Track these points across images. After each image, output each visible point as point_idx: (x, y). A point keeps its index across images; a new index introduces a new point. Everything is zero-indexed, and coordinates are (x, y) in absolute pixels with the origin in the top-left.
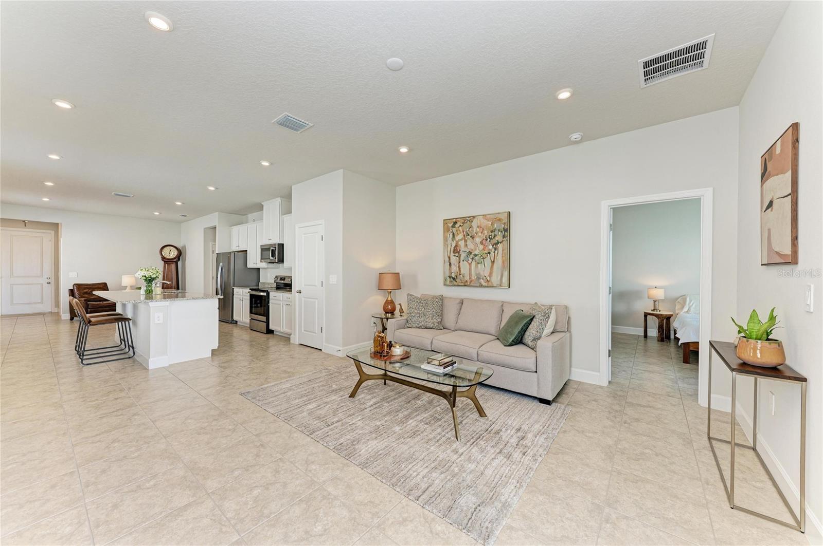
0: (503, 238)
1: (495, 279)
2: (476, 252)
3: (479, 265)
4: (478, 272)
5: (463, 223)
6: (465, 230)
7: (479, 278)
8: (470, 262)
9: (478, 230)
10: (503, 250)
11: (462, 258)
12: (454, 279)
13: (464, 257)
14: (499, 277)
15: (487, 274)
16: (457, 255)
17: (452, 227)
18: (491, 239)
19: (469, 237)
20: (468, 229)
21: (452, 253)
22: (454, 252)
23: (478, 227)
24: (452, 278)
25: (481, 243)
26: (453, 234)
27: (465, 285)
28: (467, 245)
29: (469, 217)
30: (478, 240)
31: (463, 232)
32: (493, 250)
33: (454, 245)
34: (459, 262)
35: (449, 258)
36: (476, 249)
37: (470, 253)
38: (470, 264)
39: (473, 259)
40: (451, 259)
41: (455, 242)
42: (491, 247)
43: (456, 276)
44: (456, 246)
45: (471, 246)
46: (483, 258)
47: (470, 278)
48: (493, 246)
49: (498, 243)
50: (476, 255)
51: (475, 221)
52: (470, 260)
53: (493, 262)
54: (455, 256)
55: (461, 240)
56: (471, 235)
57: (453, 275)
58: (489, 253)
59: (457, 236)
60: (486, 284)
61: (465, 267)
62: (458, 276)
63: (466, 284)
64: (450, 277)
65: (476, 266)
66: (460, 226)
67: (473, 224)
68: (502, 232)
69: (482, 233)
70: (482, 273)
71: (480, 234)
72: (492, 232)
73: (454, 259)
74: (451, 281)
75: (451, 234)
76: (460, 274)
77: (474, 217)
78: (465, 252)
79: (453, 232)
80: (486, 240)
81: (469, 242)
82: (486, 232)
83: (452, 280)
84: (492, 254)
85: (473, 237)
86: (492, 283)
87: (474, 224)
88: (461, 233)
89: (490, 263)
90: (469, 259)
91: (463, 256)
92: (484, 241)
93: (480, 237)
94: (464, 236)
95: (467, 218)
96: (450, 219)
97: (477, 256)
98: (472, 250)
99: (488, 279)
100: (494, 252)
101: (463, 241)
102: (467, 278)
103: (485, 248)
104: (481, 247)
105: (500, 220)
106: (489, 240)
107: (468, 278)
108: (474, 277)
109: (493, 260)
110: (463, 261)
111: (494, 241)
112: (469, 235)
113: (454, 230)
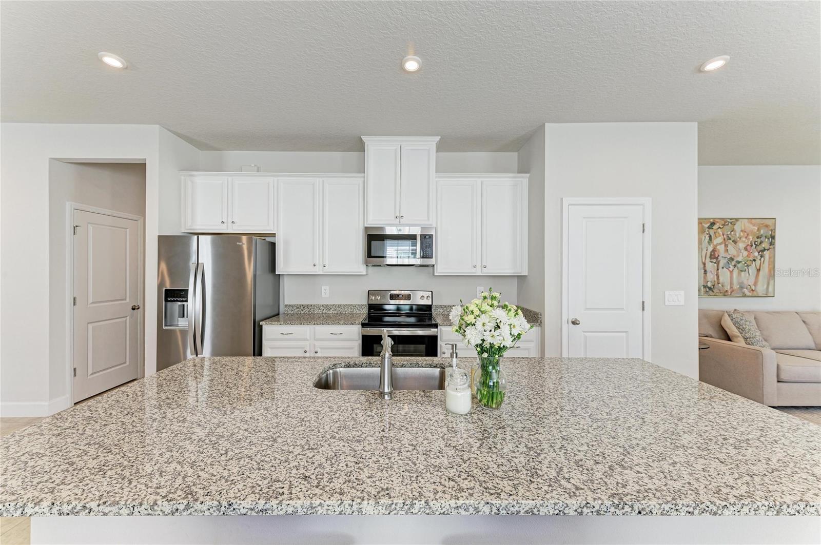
0: (770, 245)
1: (761, 289)
2: (740, 259)
3: (743, 273)
4: (740, 281)
5: (724, 225)
6: (726, 233)
7: (742, 288)
8: (731, 269)
9: (742, 234)
10: (770, 258)
11: (721, 265)
12: (710, 289)
13: (724, 264)
14: (765, 287)
15: (751, 281)
16: (714, 261)
17: (709, 228)
18: (756, 245)
19: (731, 241)
20: (729, 233)
21: (708, 259)
22: (710, 257)
23: (742, 231)
24: (708, 287)
25: (746, 249)
26: (710, 237)
27: (725, 294)
28: (727, 250)
29: (731, 219)
30: (741, 245)
31: (723, 235)
32: (759, 257)
33: (711, 248)
34: (718, 269)
35: (704, 264)
36: (739, 256)
37: (732, 259)
38: (731, 272)
39: (735, 266)
40: (706, 265)
41: (712, 246)
42: (756, 254)
43: (714, 286)
44: (714, 251)
45: (732, 251)
46: (748, 266)
47: (731, 288)
48: (759, 253)
49: (764, 250)
50: (739, 262)
51: (738, 223)
52: (732, 268)
53: (759, 270)
54: (712, 262)
55: (720, 244)
56: (733, 239)
57: (709, 285)
58: (754, 260)
59: (715, 239)
60: (750, 294)
61: (725, 276)
62: (716, 286)
63: (726, 294)
64: (705, 287)
65: (739, 274)
66: (720, 227)
67: (735, 227)
68: (769, 239)
69: (746, 237)
70: (745, 282)
71: (744, 239)
72: (758, 238)
73: (710, 266)
74: (706, 291)
75: (707, 236)
76: (719, 283)
77: (737, 220)
78: (725, 258)
79: (709, 234)
80: (752, 246)
81: (730, 247)
82: (751, 237)
83: (708, 290)
84: (758, 262)
85: (735, 242)
86: (757, 292)
87: (738, 227)
88: (720, 236)
89: (755, 271)
90: (731, 266)
91: (723, 262)
92: (749, 247)
93: (744, 242)
94: (724, 239)
95: (729, 220)
96: (706, 219)
97: (740, 264)
98: (734, 256)
99: (753, 288)
100: (760, 260)
101: (723, 245)
102: (728, 287)
103: (750, 254)
104: (746, 253)
105: (767, 226)
106: (754, 246)
107: (729, 287)
108: (736, 287)
109: (758, 268)
110: (723, 268)
111: (760, 248)
112: (730, 239)
113: (712, 232)
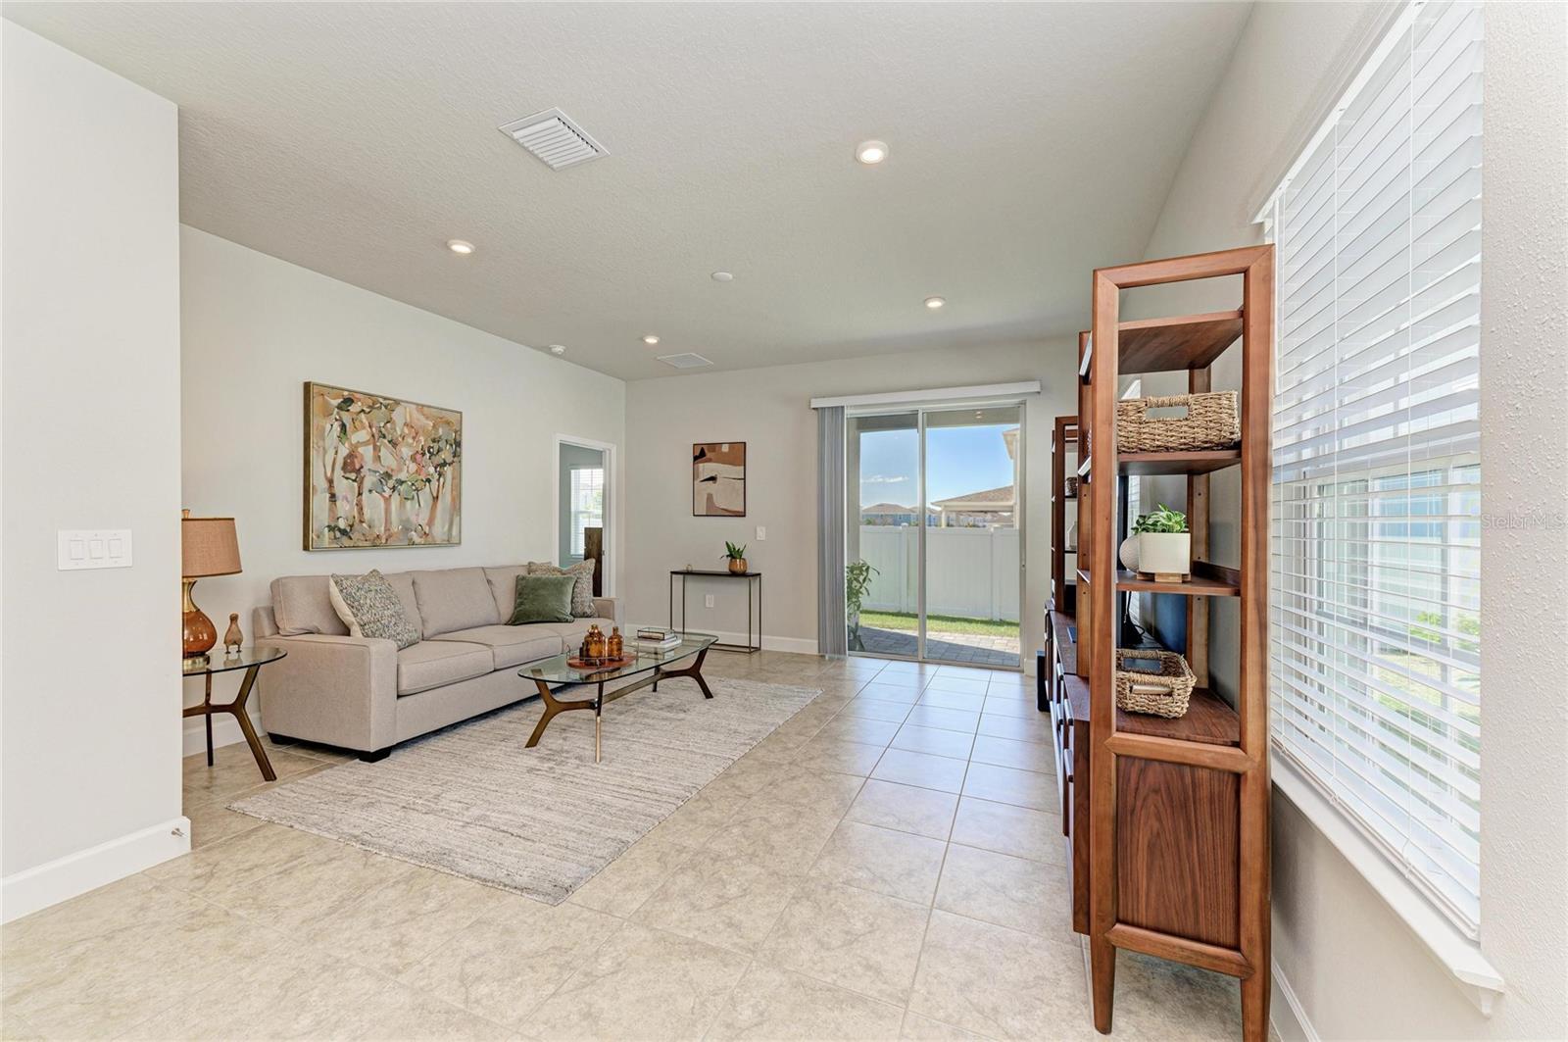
0: (454, 457)
1: (439, 530)
2: (403, 476)
3: (409, 502)
4: (404, 518)
5: (371, 407)
6: (375, 423)
7: (406, 529)
8: (386, 495)
9: (406, 431)
10: (453, 479)
11: (368, 483)
12: (344, 532)
13: (373, 484)
14: (447, 527)
15: (423, 519)
16: (353, 476)
17: (339, 407)
18: (432, 454)
19: (386, 441)
20: (382, 424)
21: (339, 472)
22: (344, 468)
23: (406, 424)
24: (340, 530)
25: (413, 458)
26: (343, 427)
27: (375, 544)
28: (379, 457)
29: (385, 399)
30: (406, 452)
31: (370, 427)
32: (436, 476)
33: (344, 451)
34: (360, 494)
35: (331, 482)
36: (400, 470)
37: (388, 476)
38: (387, 500)
39: (394, 489)
40: (335, 484)
41: (346, 445)
42: (432, 470)
43: (351, 526)
44: (351, 456)
45: (388, 460)
46: (417, 490)
47: (387, 529)
48: (436, 468)
49: (444, 464)
50: (402, 482)
51: (399, 410)
52: (387, 494)
53: (436, 499)
54: (347, 478)
55: (366, 443)
56: (389, 437)
57: (342, 524)
58: (429, 481)
59: (354, 432)
60: (422, 541)
61: (374, 507)
62: (356, 526)
63: (378, 542)
64: (331, 528)
65: (402, 505)
66: (363, 411)
67: (394, 415)
68: (451, 445)
69: (414, 438)
70: (413, 518)
71: (410, 441)
72: (434, 441)
73: (343, 486)
74: (335, 538)
75: (337, 425)
76: (361, 522)
77: (397, 402)
78: (376, 472)
79: (341, 420)
80: (423, 454)
81: (383, 452)
82: (422, 438)
83: (338, 534)
84: (434, 483)
85: (394, 443)
86: (433, 537)
87: (398, 416)
88: (364, 428)
89: (431, 501)
90: (386, 488)
91: (369, 481)
92: (419, 456)
93: (410, 445)
94: (373, 436)
95: (381, 400)
96: (333, 388)
97: (404, 485)
98: (392, 470)
99: (427, 530)
100: (438, 480)
101: (371, 447)
102: (380, 529)
103: (421, 470)
104: (413, 467)
105: (448, 423)
106: (428, 455)
107: (383, 529)
108: (396, 528)
109: (435, 495)
110: (370, 491)
111: (438, 459)
112: (384, 437)
113: (346, 417)
